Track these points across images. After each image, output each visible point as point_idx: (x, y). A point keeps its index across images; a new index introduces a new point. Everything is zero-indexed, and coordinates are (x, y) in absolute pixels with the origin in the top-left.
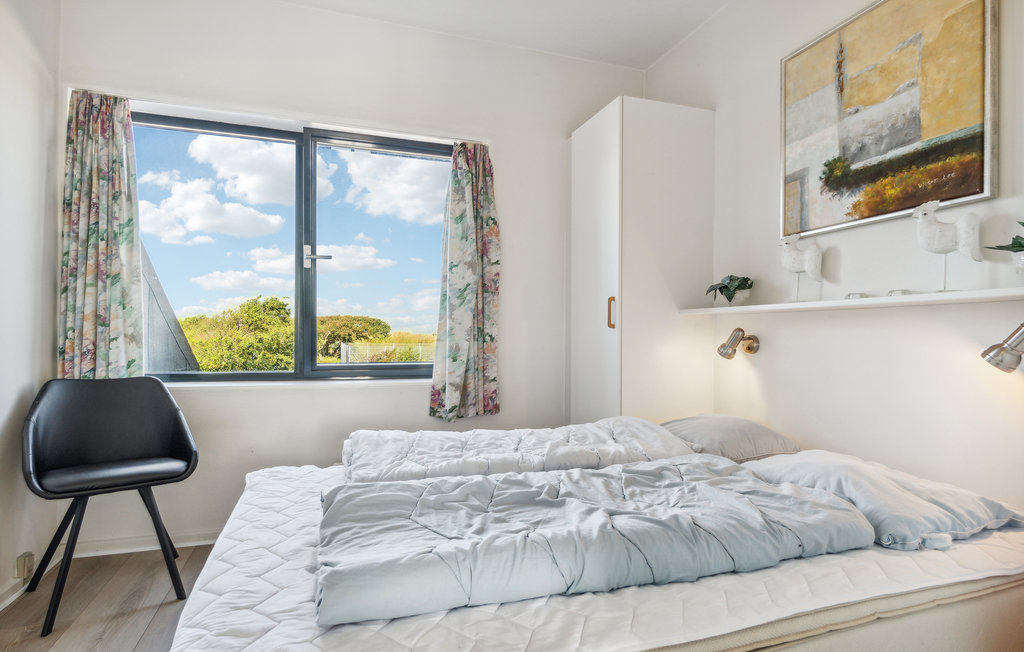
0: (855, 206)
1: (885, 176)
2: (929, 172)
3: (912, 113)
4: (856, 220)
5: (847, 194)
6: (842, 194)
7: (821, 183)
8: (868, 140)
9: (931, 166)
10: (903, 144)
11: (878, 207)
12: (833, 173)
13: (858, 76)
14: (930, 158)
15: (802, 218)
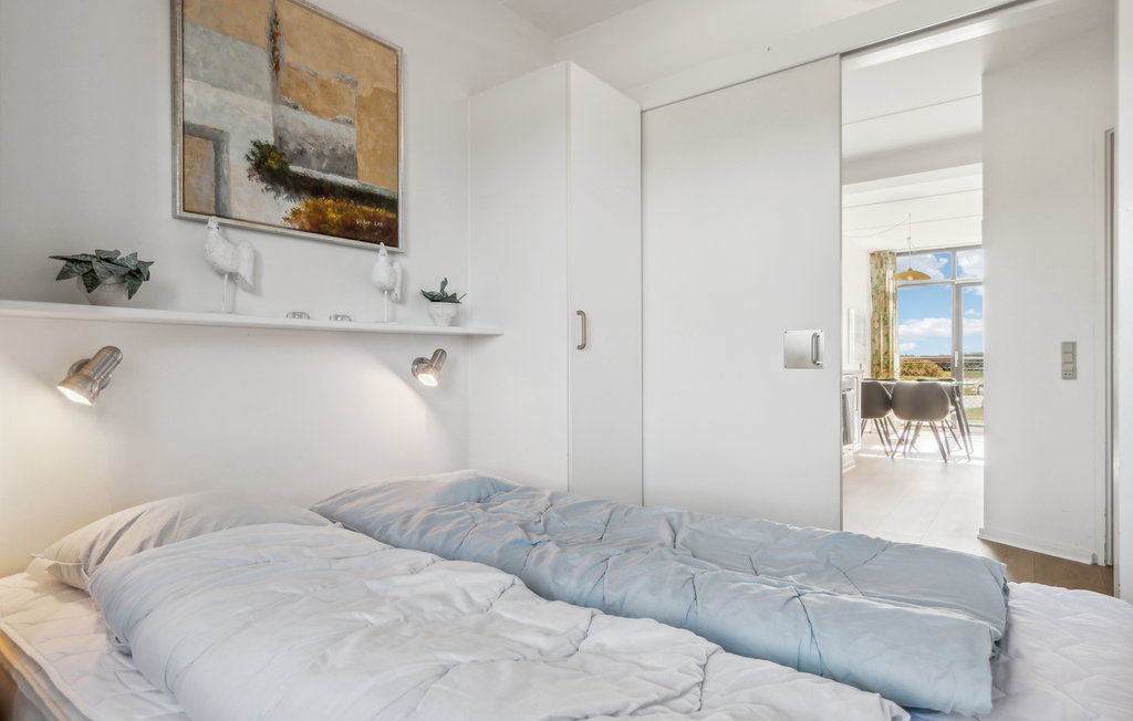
0: (295, 213)
1: (327, 197)
2: (364, 212)
3: (350, 149)
4: (294, 229)
5: (285, 196)
6: (278, 193)
7: (248, 165)
8: (310, 150)
9: (366, 208)
10: (343, 174)
11: (318, 226)
12: (266, 160)
13: (295, 69)
14: (366, 201)
15: (217, 196)
